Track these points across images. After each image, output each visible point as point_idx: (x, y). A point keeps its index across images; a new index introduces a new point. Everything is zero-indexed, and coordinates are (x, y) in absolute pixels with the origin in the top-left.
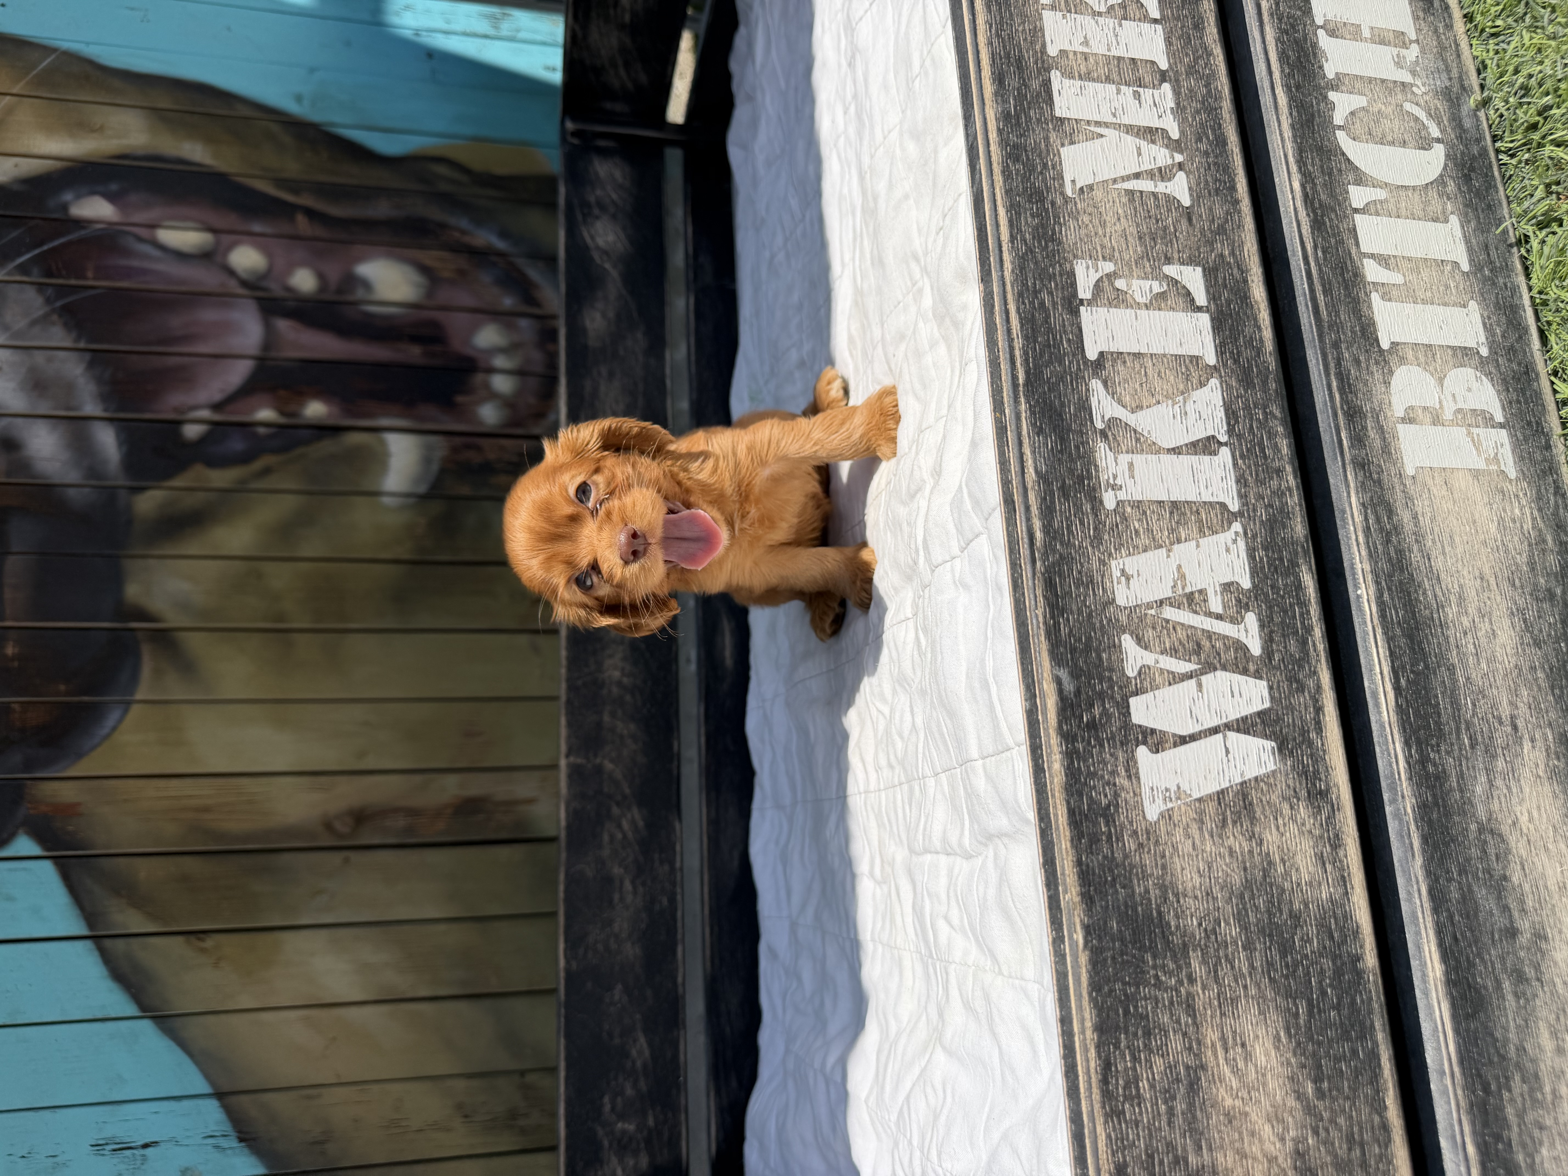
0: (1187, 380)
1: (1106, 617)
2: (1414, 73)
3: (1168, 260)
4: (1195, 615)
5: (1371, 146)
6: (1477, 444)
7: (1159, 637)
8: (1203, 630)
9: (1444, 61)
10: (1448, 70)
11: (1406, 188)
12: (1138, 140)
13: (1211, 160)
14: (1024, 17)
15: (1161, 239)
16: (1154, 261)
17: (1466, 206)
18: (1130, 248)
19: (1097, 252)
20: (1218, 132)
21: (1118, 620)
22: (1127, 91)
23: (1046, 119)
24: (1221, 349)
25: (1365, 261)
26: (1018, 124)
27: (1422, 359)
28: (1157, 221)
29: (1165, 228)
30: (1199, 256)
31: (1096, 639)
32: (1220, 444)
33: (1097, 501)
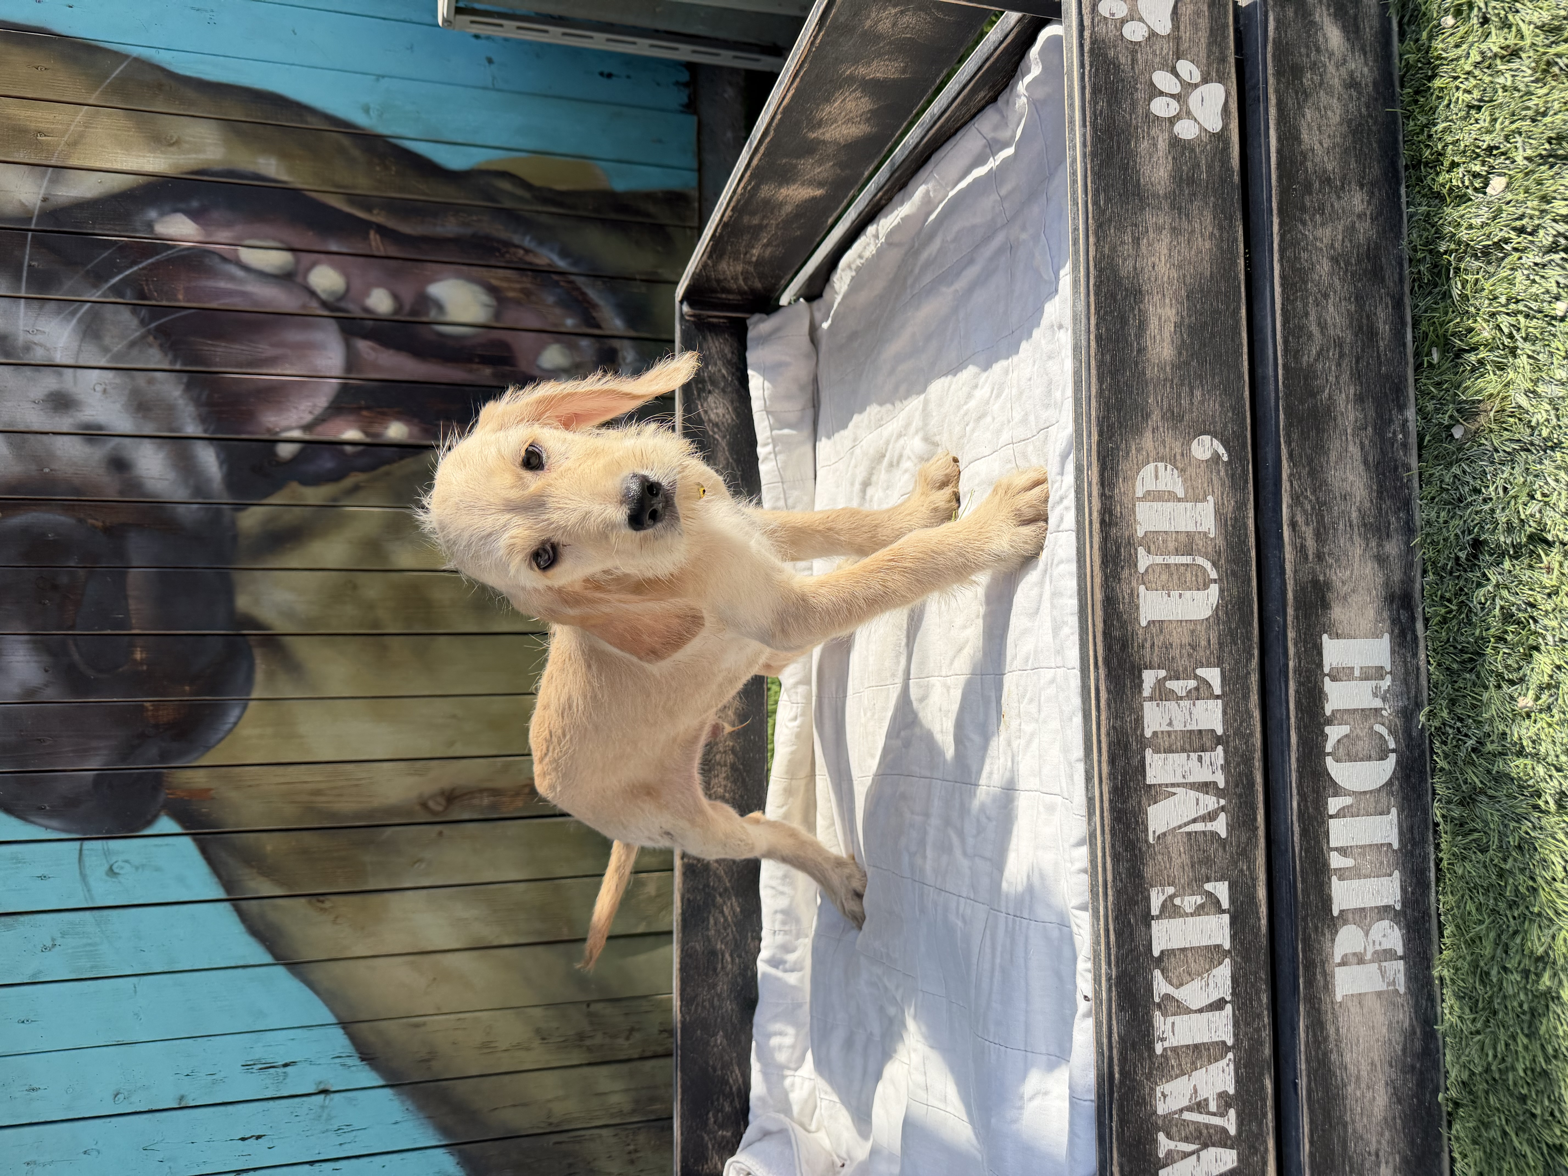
0: (1211, 962)
1: (1151, 1123)
2: (1384, 699)
3: (1208, 880)
4: (1200, 1115)
5: (1348, 764)
6: (1383, 973)
7: (1179, 1130)
8: (1204, 1124)
9: (1407, 684)
10: (1408, 693)
11: (1365, 793)
12: (1198, 793)
13: (1242, 800)
14: (1132, 710)
15: (1205, 864)
16: (1199, 881)
17: (1403, 799)
18: (1185, 875)
19: (1165, 880)
20: (1250, 778)
21: (1157, 1123)
22: (1194, 756)
23: (1140, 787)
24: (1233, 937)
25: (1332, 853)
26: (1123, 794)
27: (1357, 918)
28: (1204, 852)
29: (1208, 856)
30: (1228, 873)
31: (1144, 1137)
32: (1226, 1002)
33: (1151, 1049)
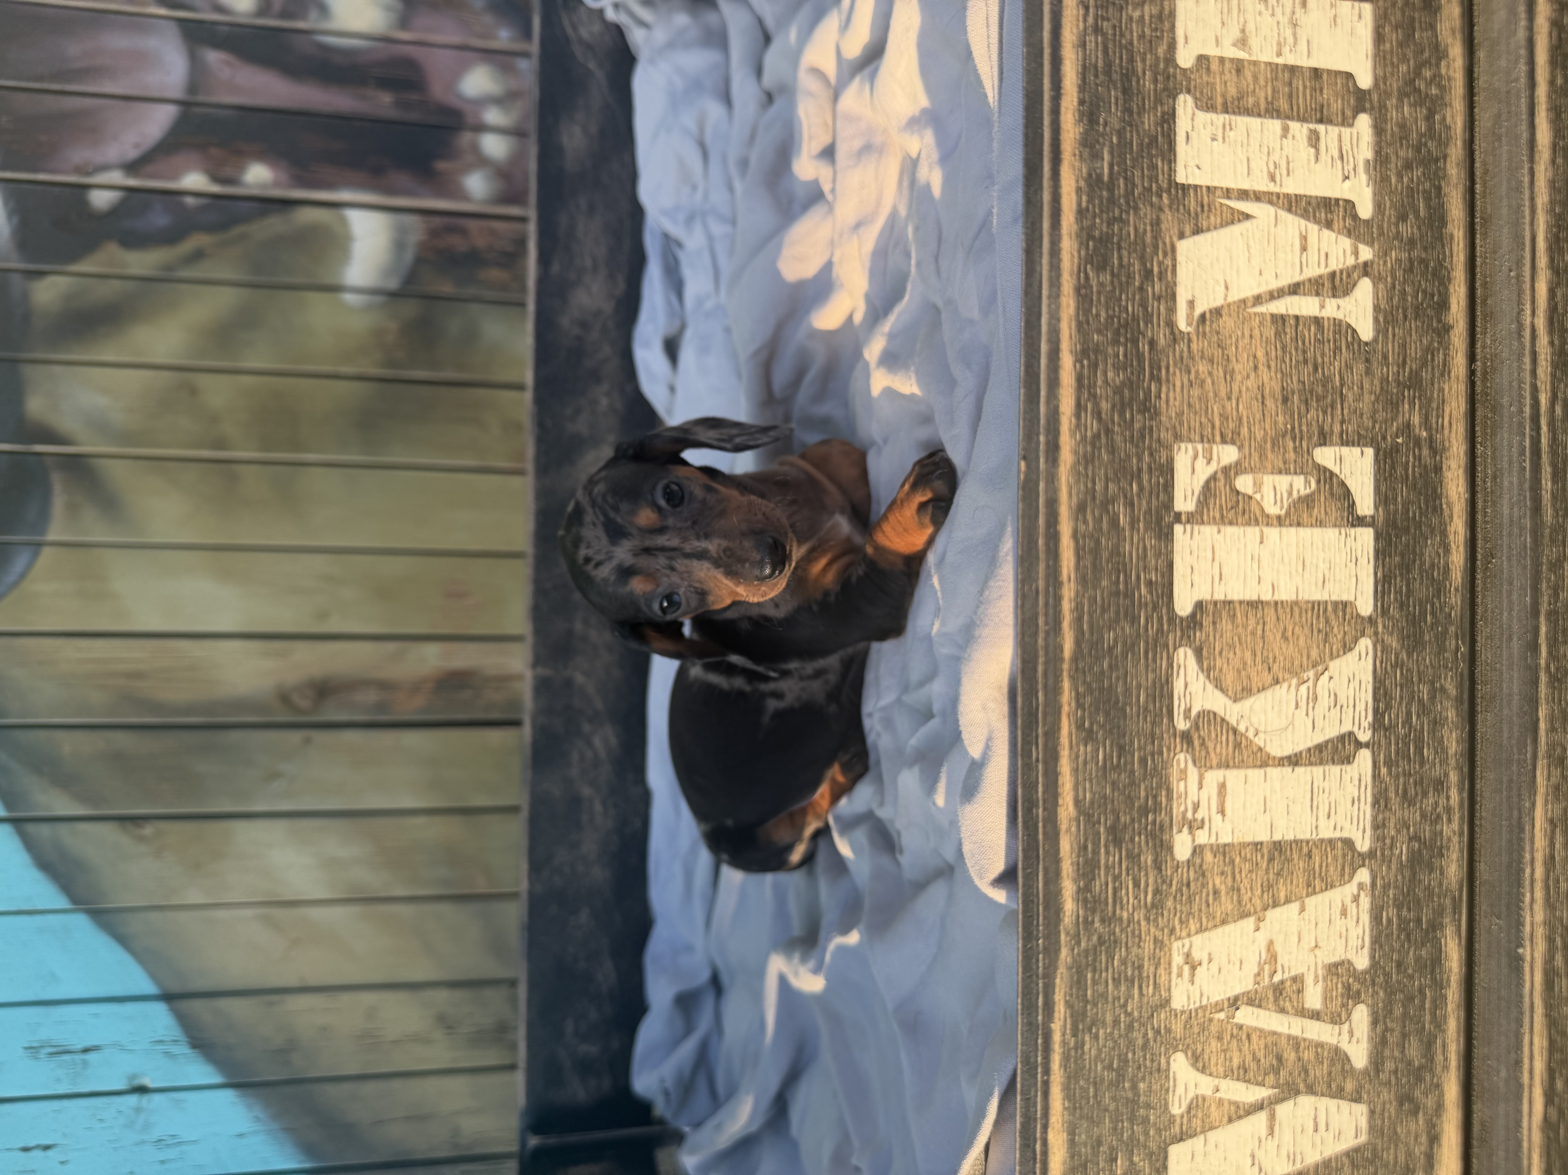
0: (1326, 641)
1: (1153, 1028)
3: (1324, 440)
4: (1280, 1016)
7: (1225, 1051)
8: (1289, 1037)
12: (1303, 222)
13: (1415, 253)
15: (1318, 401)
16: (1301, 439)
18: (1268, 420)
19: (1213, 427)
20: (1434, 202)
21: (1169, 1031)
22: (1299, 130)
23: (1160, 188)
24: (1383, 587)
26: (1113, 198)
28: (1316, 369)
29: (1326, 381)
30: (1374, 427)
31: (1134, 1062)
32: (1359, 745)
33: (1164, 847)
